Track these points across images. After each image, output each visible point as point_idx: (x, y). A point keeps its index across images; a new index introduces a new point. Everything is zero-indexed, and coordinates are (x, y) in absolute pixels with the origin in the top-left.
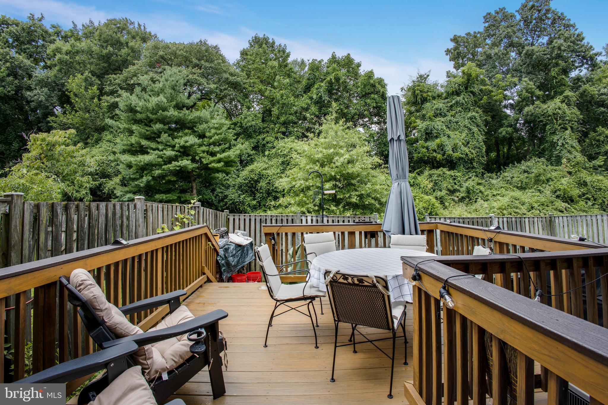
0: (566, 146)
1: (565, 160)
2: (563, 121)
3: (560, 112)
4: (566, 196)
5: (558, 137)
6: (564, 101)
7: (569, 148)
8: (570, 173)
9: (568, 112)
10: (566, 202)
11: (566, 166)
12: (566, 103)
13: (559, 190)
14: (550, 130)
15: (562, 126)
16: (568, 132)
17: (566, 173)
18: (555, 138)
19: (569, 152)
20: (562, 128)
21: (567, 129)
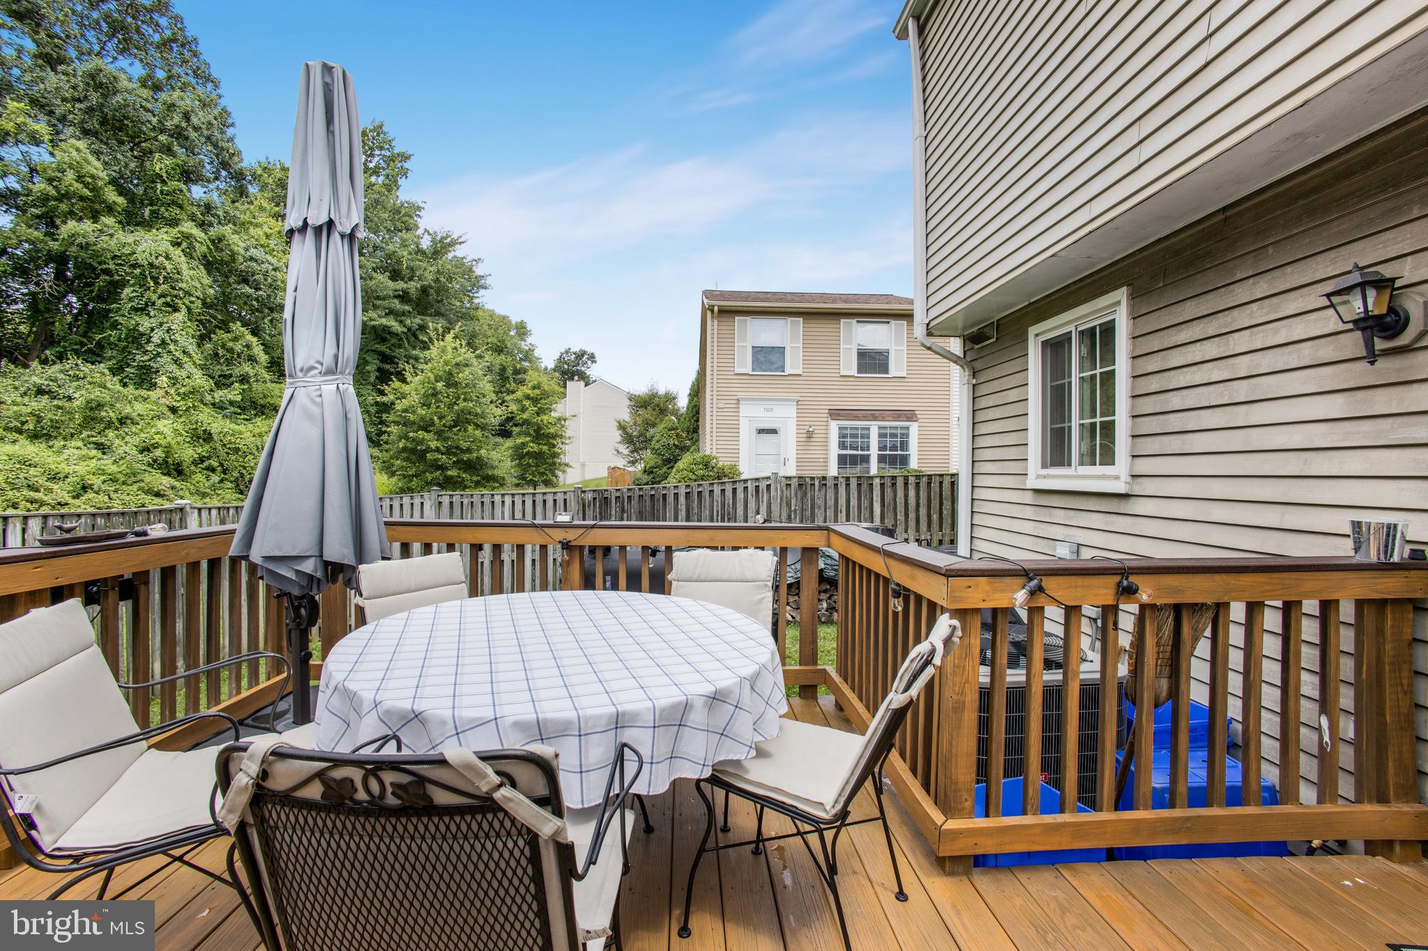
0: (172, 347)
1: (165, 379)
2: (174, 288)
3: (169, 267)
4: (170, 460)
5: (154, 322)
6: (179, 244)
7: (177, 354)
8: (173, 410)
9: (186, 272)
10: (168, 474)
11: (167, 393)
12: (183, 251)
13: (156, 445)
14: (131, 299)
15: (169, 299)
16: (180, 316)
17: (165, 410)
18: (145, 324)
19: (177, 361)
20: (167, 304)
21: (176, 310)
